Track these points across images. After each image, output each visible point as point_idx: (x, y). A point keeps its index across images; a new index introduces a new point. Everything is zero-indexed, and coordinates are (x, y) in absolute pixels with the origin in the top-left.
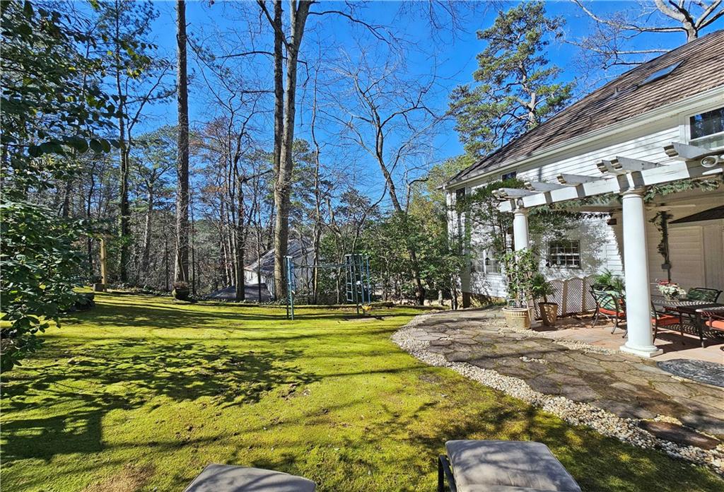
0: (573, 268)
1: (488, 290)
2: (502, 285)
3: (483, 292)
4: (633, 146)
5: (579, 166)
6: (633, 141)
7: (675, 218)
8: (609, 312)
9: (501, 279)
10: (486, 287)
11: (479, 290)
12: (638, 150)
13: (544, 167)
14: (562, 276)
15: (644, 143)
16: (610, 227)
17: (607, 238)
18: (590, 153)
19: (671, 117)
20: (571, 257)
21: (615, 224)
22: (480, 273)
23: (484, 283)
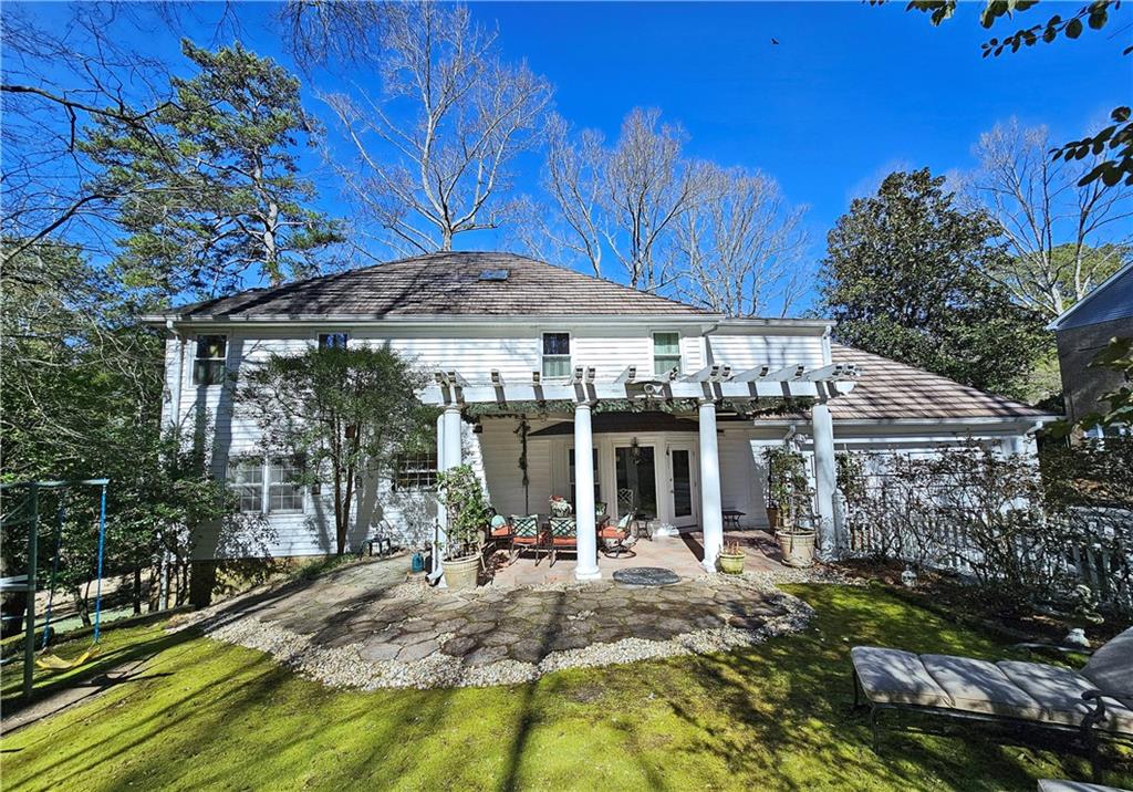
0: (428, 491)
1: (268, 546)
2: (303, 531)
3: (255, 551)
4: (498, 346)
5: (456, 352)
6: (498, 340)
7: (532, 431)
8: (527, 540)
9: (303, 520)
10: (264, 540)
11: (244, 550)
12: (502, 352)
13: (392, 341)
14: (414, 503)
15: (508, 346)
16: (475, 436)
17: (471, 450)
18: (457, 340)
19: (532, 327)
20: (425, 475)
21: (481, 432)
22: (248, 512)
23: (259, 532)
